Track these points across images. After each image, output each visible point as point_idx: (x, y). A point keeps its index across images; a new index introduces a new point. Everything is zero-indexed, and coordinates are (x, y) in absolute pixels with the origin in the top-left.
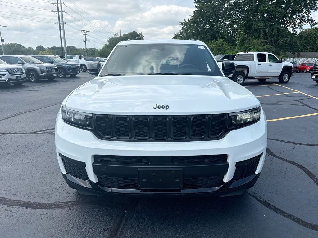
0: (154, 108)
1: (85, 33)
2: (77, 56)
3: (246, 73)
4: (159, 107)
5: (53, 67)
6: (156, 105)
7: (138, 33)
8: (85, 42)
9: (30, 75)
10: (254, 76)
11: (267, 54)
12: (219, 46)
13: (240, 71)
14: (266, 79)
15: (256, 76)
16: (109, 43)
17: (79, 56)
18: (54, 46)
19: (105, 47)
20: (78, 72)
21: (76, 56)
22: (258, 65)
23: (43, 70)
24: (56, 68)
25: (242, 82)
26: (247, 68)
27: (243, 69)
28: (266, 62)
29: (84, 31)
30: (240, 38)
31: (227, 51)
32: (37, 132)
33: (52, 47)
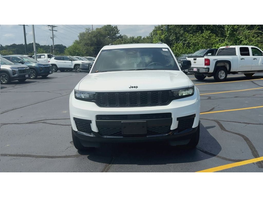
0: (129, 88)
1: (52, 28)
2: (46, 55)
3: (228, 68)
4: (132, 87)
5: (24, 68)
6: (131, 86)
7: (112, 27)
8: (53, 38)
9: (1, 77)
10: (238, 71)
11: (250, 47)
12: (206, 39)
13: (221, 66)
14: (253, 74)
15: (239, 71)
16: (79, 38)
17: (48, 55)
18: (14, 44)
19: (75, 43)
20: (50, 72)
21: (44, 55)
22: (241, 59)
23: (14, 71)
24: (28, 69)
25: (224, 77)
26: (229, 62)
27: (225, 64)
28: (249, 55)
29: (51, 26)
30: (229, 29)
31: (215, 44)
32: (32, 122)
33: (11, 45)
